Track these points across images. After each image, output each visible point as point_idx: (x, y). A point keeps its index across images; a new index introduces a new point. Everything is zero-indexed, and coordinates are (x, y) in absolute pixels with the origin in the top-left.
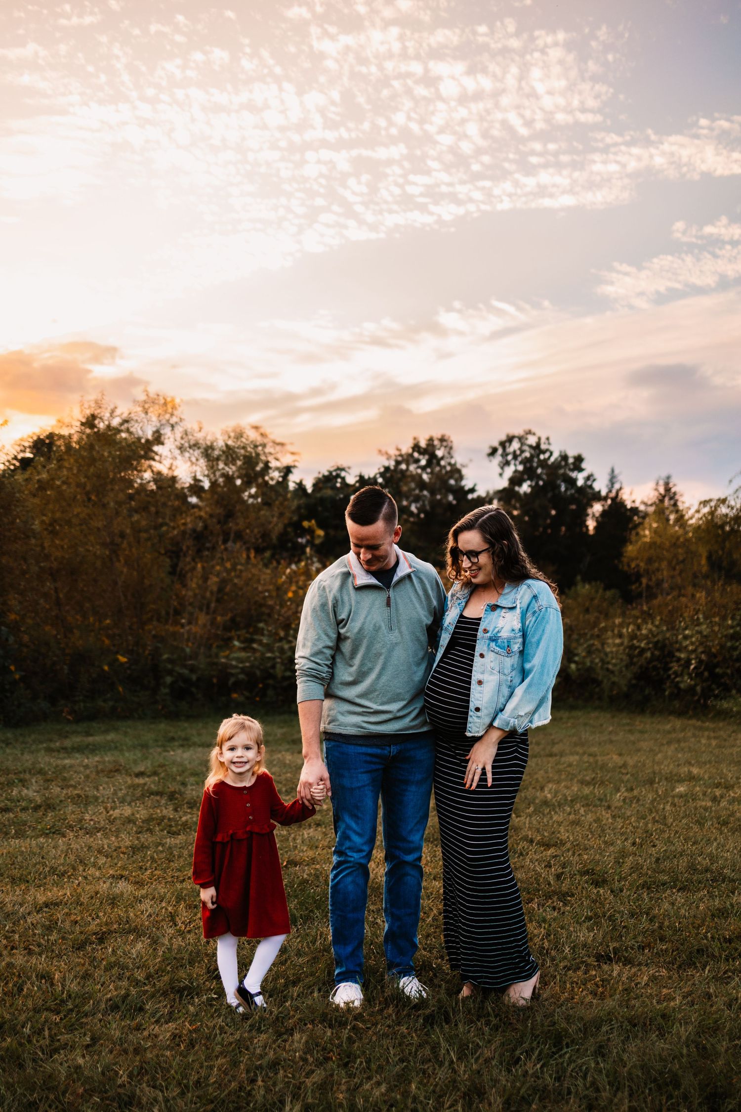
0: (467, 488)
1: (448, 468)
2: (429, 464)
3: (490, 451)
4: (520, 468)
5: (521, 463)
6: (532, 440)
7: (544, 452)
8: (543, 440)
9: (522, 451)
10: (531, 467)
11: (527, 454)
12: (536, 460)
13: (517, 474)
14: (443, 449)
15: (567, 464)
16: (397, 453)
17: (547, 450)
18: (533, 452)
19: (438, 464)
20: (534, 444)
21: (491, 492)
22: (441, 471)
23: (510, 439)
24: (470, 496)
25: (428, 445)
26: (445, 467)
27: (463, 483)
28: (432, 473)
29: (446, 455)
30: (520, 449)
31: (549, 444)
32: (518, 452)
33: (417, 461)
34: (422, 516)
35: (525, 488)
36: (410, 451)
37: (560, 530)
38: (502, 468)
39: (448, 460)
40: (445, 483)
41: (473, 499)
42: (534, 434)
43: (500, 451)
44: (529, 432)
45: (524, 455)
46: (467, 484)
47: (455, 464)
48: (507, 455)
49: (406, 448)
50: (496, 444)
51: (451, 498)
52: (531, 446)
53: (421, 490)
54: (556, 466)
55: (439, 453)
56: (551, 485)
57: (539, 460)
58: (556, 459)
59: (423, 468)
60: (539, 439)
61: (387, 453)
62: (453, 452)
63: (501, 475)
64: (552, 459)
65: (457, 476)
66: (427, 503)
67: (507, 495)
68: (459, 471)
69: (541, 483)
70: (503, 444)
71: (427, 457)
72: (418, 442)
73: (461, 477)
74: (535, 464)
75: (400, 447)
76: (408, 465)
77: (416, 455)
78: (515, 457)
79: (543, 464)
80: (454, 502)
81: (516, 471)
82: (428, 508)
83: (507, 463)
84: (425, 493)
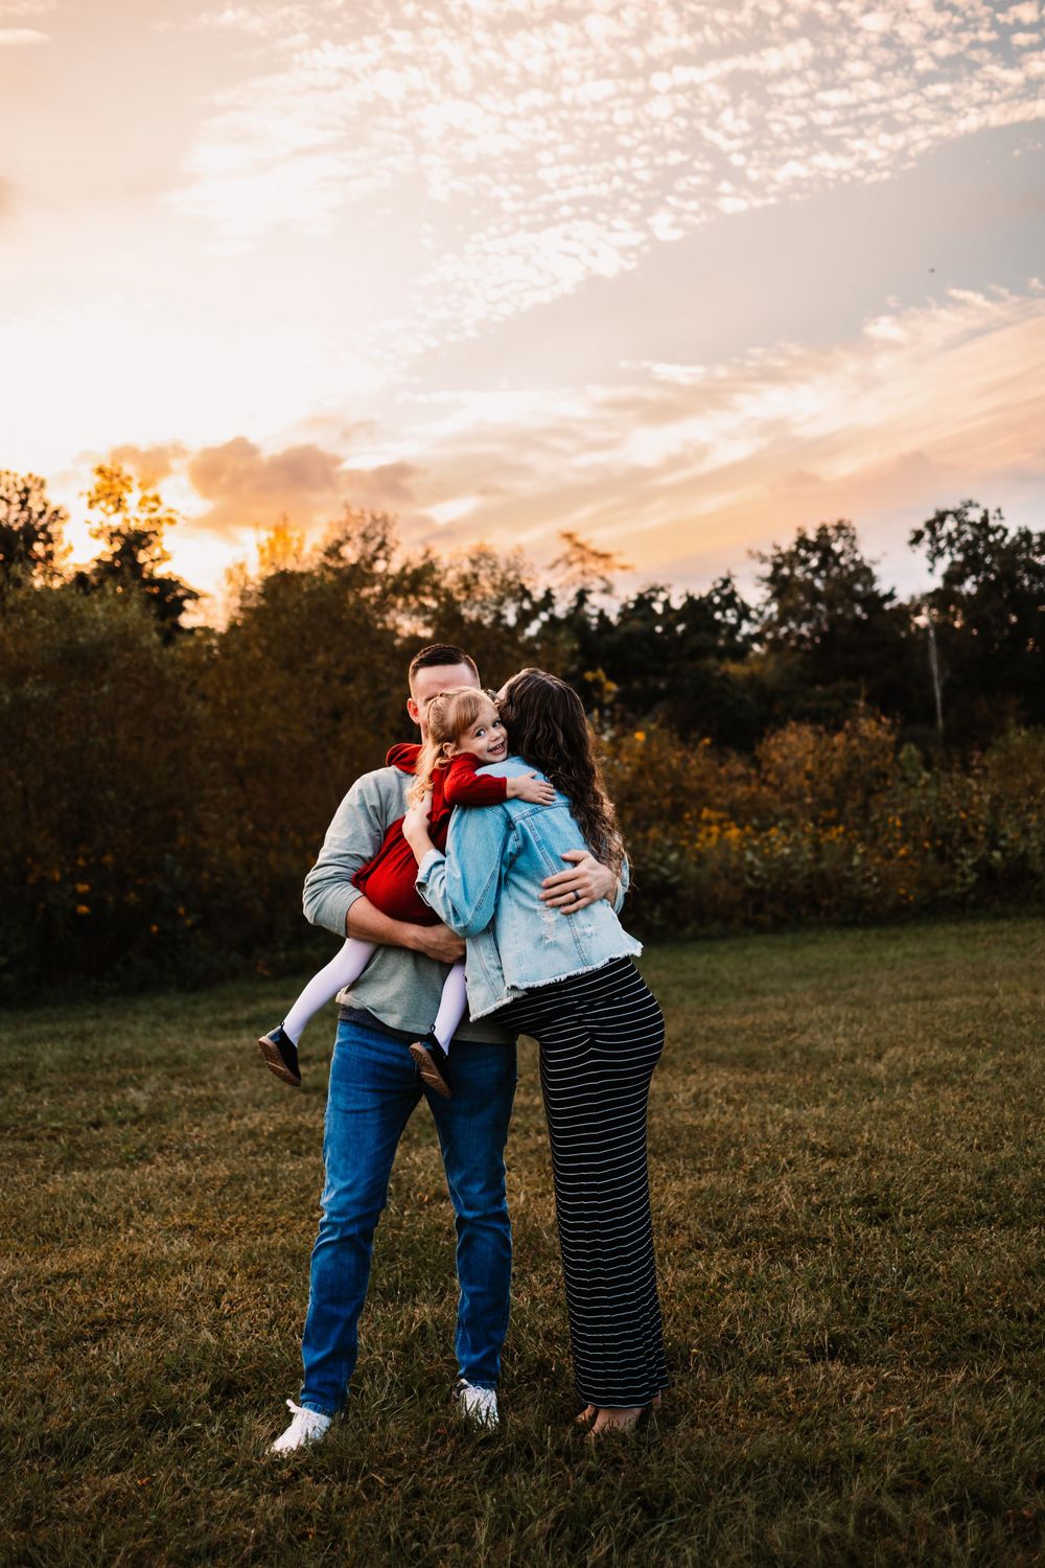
0: (881, 594)
1: (852, 568)
2: (823, 563)
3: (911, 537)
4: (959, 557)
5: (959, 551)
6: (975, 516)
7: (994, 531)
8: (991, 514)
9: (961, 533)
10: (976, 554)
11: (969, 537)
12: (982, 544)
13: (957, 568)
14: (841, 540)
15: (1030, 546)
16: (775, 552)
17: (999, 527)
18: (976, 532)
19: (837, 563)
20: (978, 521)
21: (918, 597)
22: (841, 572)
23: (941, 517)
24: (887, 606)
25: (819, 537)
26: (846, 566)
27: (876, 587)
28: (828, 577)
29: (847, 548)
30: (957, 530)
31: (1001, 518)
32: (955, 535)
33: (805, 561)
34: (818, 640)
35: (969, 587)
36: (794, 548)
37: (1027, 644)
38: (932, 560)
39: (851, 556)
40: (849, 589)
41: (891, 610)
42: (977, 506)
43: (927, 535)
44: (970, 504)
45: (963, 539)
46: (882, 587)
47: (861, 561)
48: (938, 540)
49: (788, 544)
50: (921, 526)
51: (858, 610)
52: (973, 524)
53: (813, 603)
54: (1015, 548)
55: (837, 547)
56: (1008, 578)
57: (988, 544)
58: (1014, 539)
59: (815, 571)
60: (986, 512)
61: (760, 554)
62: (857, 544)
63: (931, 570)
64: (1007, 540)
65: (864, 578)
66: (823, 619)
67: (940, 599)
68: (868, 571)
69: (992, 577)
70: (931, 525)
71: (818, 554)
72: (804, 534)
73: (872, 580)
74: (981, 551)
75: (779, 543)
76: (792, 568)
77: (802, 552)
78: (951, 542)
79: (993, 549)
80: (865, 616)
81: (953, 563)
82: (825, 628)
83: (940, 553)
84: (821, 607)
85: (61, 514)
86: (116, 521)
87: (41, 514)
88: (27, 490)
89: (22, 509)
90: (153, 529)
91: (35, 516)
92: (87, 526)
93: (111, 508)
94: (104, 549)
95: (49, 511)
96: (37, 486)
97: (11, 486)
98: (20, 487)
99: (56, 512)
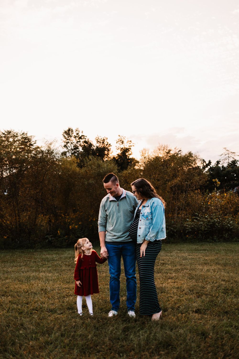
85: (111, 145)
86: (122, 146)
87: (107, 145)
88: (104, 140)
89: (103, 144)
90: (130, 147)
91: (105, 145)
92: (116, 147)
93: (121, 143)
94: (119, 152)
95: (108, 144)
96: (106, 139)
97: (101, 139)
98: (103, 139)
99: (110, 144)
